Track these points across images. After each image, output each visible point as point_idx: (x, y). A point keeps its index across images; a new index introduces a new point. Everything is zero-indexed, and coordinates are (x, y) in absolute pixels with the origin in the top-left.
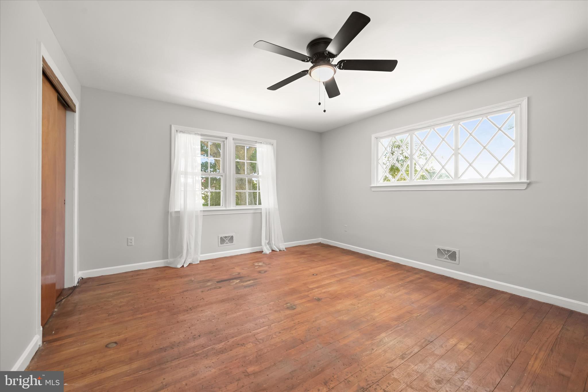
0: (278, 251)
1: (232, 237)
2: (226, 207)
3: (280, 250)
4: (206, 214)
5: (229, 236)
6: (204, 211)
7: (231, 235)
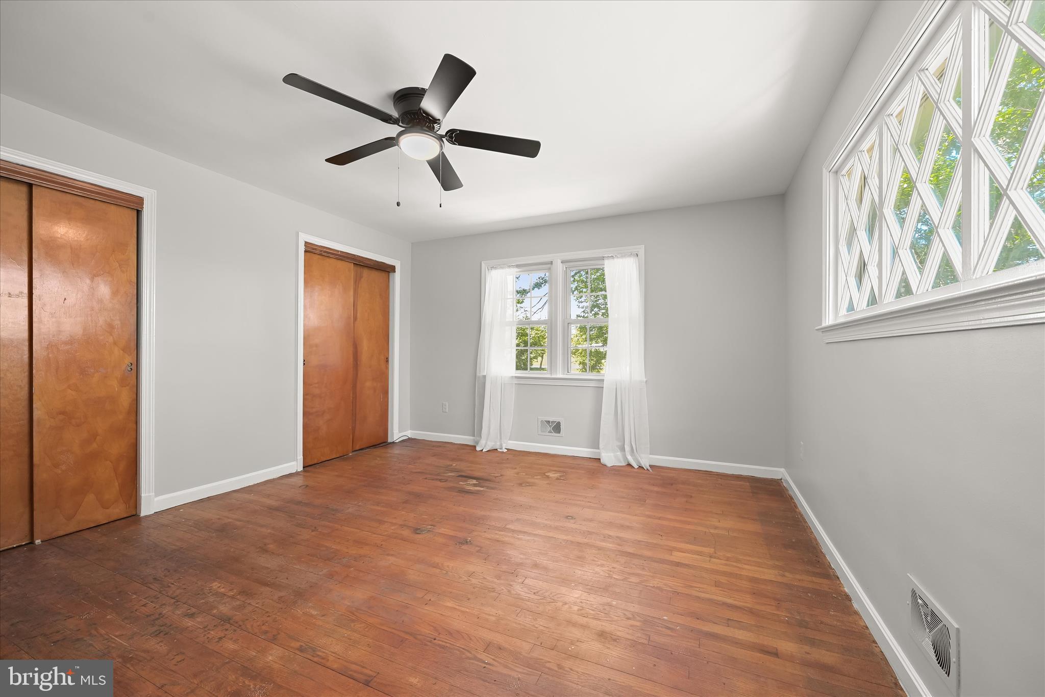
0: (636, 467)
1: (558, 425)
2: (551, 374)
3: (641, 467)
4: (522, 382)
5: (553, 422)
6: (516, 377)
7: (557, 419)
